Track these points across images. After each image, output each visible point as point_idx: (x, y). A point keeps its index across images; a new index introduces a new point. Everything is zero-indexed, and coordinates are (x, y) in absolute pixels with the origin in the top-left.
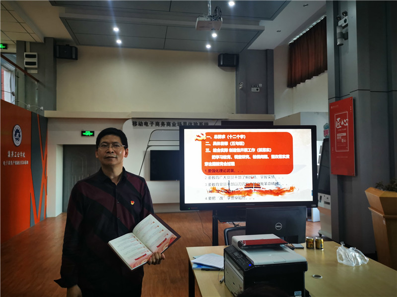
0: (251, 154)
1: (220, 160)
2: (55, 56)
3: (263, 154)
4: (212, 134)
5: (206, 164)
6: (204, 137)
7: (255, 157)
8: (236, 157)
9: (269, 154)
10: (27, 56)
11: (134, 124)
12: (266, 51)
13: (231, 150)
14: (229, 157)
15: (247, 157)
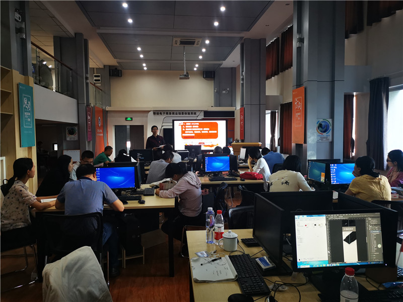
0: (201, 131)
1: (188, 133)
2: (110, 75)
3: (206, 130)
4: (185, 123)
5: (183, 135)
6: (182, 124)
7: (203, 132)
8: (195, 132)
9: (208, 131)
10: (95, 76)
11: (154, 113)
12: (232, 68)
13: (193, 129)
14: (192, 132)
15: (199, 132)
